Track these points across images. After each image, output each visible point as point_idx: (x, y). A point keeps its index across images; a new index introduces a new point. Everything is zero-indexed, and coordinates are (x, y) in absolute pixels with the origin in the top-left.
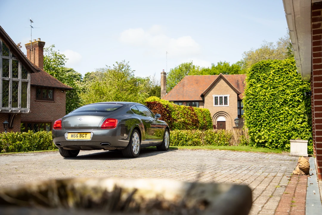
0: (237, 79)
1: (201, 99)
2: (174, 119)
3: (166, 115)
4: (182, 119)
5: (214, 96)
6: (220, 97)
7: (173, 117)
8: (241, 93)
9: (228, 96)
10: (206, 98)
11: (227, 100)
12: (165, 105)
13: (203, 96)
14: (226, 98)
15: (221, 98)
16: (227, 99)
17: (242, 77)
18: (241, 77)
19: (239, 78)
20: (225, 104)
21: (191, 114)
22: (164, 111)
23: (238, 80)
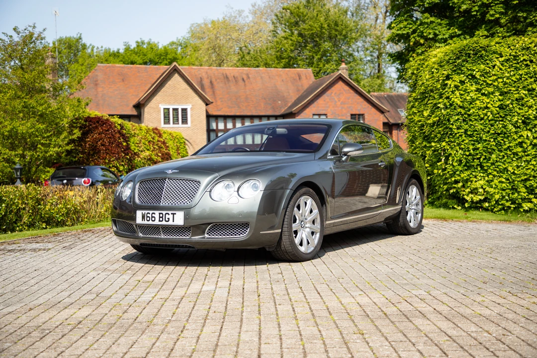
0: (200, 76)
1: (135, 113)
2: (135, 154)
3: (122, 144)
4: (148, 153)
5: (162, 107)
6: (174, 109)
7: (132, 148)
8: (212, 103)
9: (189, 107)
10: (147, 111)
11: (186, 115)
12: (119, 125)
13: (139, 106)
14: (184, 111)
15: (176, 110)
16: (186, 113)
17: (208, 71)
18: (207, 73)
19: (204, 74)
20: (183, 123)
21: (159, 143)
22: (119, 137)
23: (201, 78)
